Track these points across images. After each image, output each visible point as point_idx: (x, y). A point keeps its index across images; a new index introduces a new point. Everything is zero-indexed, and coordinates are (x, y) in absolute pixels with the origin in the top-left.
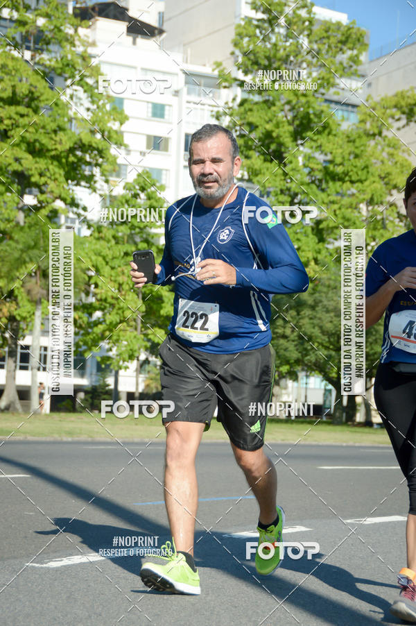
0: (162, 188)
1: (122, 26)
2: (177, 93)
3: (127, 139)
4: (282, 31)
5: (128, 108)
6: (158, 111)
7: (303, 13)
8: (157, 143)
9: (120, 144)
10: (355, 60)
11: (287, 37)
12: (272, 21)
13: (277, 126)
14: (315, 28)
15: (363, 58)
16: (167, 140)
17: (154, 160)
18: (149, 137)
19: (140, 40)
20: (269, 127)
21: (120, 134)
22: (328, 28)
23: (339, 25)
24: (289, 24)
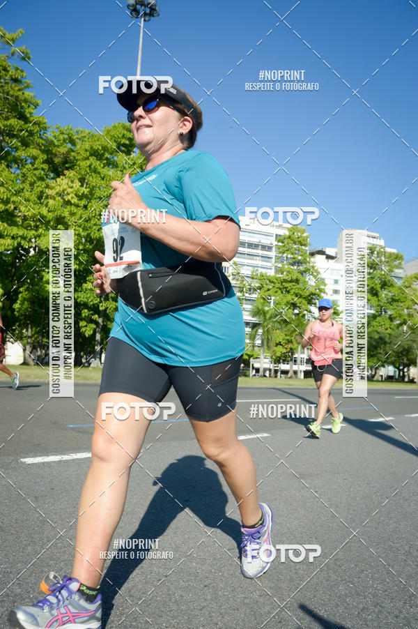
0: (339, 306)
1: (325, 257)
2: (342, 276)
3: (326, 291)
4: (376, 256)
5: (326, 281)
6: (336, 282)
7: (382, 250)
8: (336, 292)
9: (324, 293)
10: (400, 264)
11: (378, 257)
12: (372, 253)
13: (376, 285)
14: (387, 254)
15: (403, 263)
16: (339, 291)
17: (335, 297)
18: (333, 290)
19: (330, 261)
20: (373, 285)
21: (324, 289)
22: (391, 254)
23: (394, 253)
24: (378, 254)
